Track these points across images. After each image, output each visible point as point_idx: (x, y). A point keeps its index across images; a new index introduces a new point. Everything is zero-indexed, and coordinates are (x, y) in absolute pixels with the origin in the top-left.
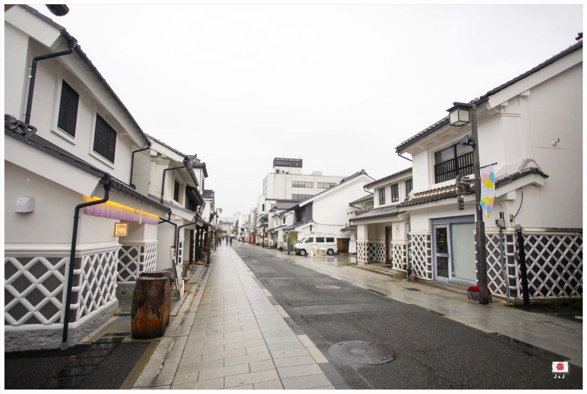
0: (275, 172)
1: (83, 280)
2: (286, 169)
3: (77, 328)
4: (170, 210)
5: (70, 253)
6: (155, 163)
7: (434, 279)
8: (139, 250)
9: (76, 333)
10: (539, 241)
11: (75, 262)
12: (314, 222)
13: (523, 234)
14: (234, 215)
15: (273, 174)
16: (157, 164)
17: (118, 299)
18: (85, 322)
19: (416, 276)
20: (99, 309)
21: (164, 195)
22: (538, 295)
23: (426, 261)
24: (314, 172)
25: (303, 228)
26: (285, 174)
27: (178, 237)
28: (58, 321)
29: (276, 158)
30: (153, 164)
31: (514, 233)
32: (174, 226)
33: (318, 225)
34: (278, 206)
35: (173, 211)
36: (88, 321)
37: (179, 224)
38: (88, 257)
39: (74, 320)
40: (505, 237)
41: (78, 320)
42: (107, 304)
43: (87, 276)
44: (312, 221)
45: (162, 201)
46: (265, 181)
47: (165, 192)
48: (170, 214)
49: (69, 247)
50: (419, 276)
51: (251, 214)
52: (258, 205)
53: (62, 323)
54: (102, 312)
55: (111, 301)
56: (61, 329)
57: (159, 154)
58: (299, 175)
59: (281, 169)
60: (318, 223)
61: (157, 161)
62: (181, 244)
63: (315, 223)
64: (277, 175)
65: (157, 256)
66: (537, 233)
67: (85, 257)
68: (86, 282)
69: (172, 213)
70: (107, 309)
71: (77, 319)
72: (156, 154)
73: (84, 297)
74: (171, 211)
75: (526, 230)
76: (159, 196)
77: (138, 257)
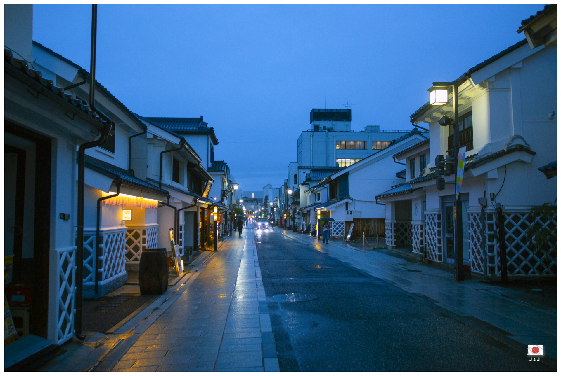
0: (313, 129)
1: (105, 253)
2: (328, 124)
3: (103, 285)
4: (168, 193)
5: (96, 233)
6: (152, 146)
7: (445, 262)
8: (141, 233)
9: (103, 289)
10: (523, 219)
11: (99, 239)
12: (350, 199)
13: (504, 213)
14: (263, 188)
15: (310, 132)
16: (153, 146)
17: (127, 272)
18: (107, 283)
19: (430, 259)
20: (115, 277)
21: (163, 178)
22: (519, 272)
23: (436, 242)
24: (368, 126)
25: (337, 207)
26: (327, 131)
27: (178, 220)
28: (90, 280)
29: (313, 109)
30: (150, 148)
31: (494, 211)
32: (174, 210)
33: (356, 202)
34: (312, 177)
35: (172, 193)
36: (109, 282)
37: (179, 207)
38: (107, 236)
39: (101, 280)
40: (486, 216)
41: (103, 281)
42: (120, 274)
43: (107, 250)
44: (348, 197)
45: (160, 184)
46: (300, 142)
47: (163, 175)
48: (169, 197)
49: (95, 229)
50: (431, 259)
51: (281, 187)
52: (289, 176)
53: (94, 282)
54: (117, 279)
55: (122, 272)
56: (93, 286)
57: (155, 137)
58: (346, 132)
59: (322, 124)
60: (355, 200)
61: (153, 144)
62: (181, 227)
63: (352, 200)
64: (315, 133)
65: (158, 240)
66: (521, 211)
67: (105, 236)
68: (106, 254)
69: (171, 196)
70: (119, 278)
71: (103, 279)
72: (152, 137)
73: (106, 265)
74: (170, 194)
75: (507, 208)
76: (157, 179)
77: (141, 239)
